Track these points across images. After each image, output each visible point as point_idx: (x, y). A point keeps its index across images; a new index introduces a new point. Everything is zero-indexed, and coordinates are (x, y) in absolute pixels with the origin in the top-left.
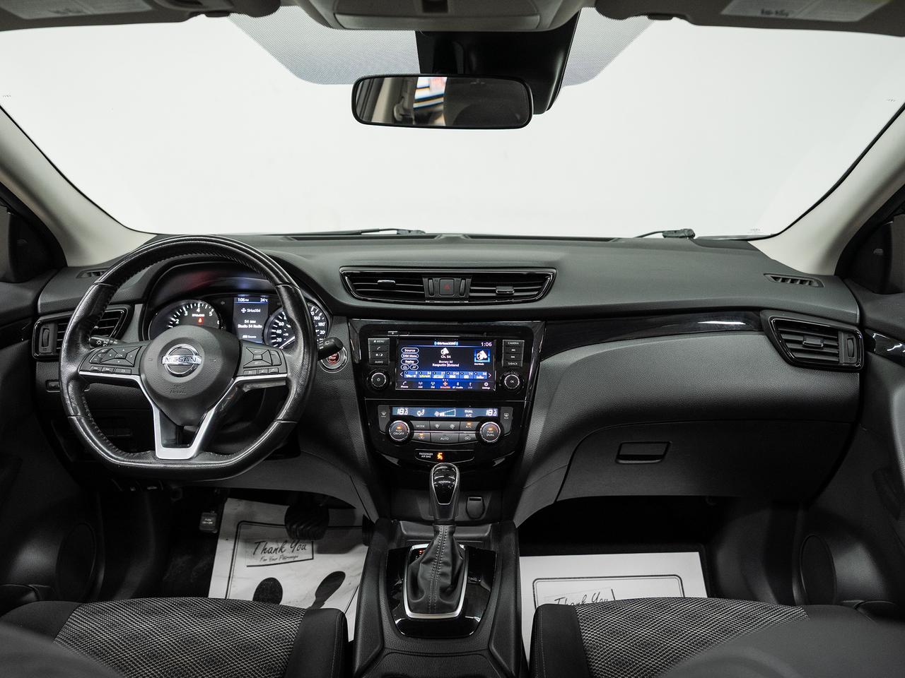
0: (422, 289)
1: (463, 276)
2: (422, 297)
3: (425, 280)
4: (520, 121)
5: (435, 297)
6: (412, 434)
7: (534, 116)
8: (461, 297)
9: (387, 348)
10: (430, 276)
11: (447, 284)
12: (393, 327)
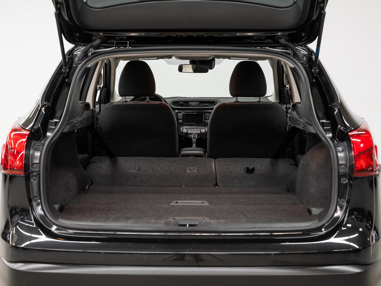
0: (189, 104)
1: (197, 102)
2: (189, 106)
3: (189, 102)
4: (206, 71)
5: (191, 106)
6: (187, 132)
7: (209, 70)
8: (197, 106)
9: (182, 116)
10: (191, 102)
11: (194, 103)
12: (183, 112)
